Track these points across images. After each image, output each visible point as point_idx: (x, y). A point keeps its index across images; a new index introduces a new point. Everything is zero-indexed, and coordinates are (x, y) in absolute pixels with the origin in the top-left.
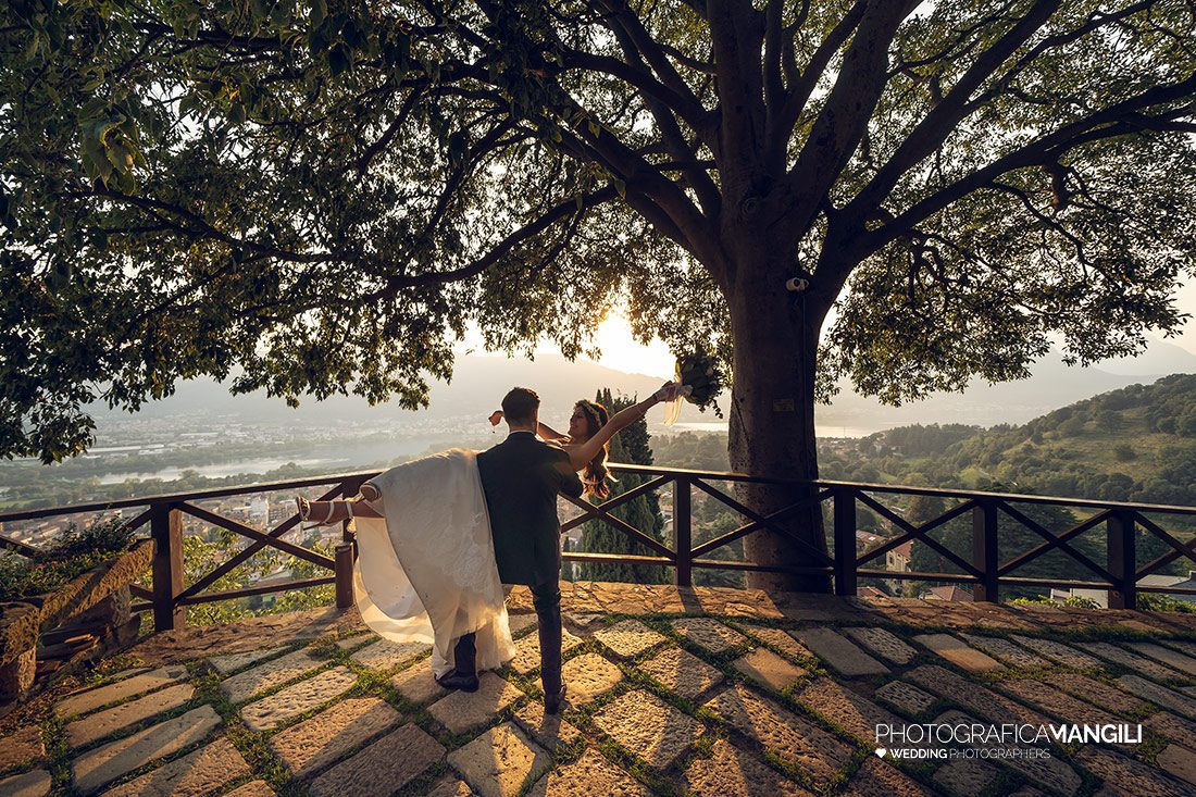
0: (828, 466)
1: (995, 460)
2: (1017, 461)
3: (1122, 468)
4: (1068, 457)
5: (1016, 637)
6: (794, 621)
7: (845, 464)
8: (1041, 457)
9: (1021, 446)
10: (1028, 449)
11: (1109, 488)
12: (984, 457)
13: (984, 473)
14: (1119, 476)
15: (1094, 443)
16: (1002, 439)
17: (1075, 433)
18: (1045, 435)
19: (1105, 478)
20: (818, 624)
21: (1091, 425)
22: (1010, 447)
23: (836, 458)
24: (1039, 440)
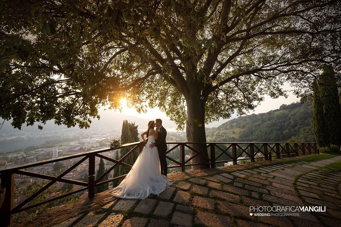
0: (179, 139)
1: (212, 136)
2: (217, 135)
3: (233, 136)
4: (225, 134)
5: (244, 170)
6: (210, 175)
7: (183, 138)
8: (220, 134)
9: (217, 132)
10: (218, 133)
11: (231, 140)
12: (211, 135)
13: (211, 138)
14: (233, 137)
15: (229, 131)
16: (214, 131)
17: (226, 129)
18: (221, 129)
19: (231, 138)
20: (215, 174)
21: (228, 127)
22: (215, 132)
23: (181, 137)
24: (220, 130)
